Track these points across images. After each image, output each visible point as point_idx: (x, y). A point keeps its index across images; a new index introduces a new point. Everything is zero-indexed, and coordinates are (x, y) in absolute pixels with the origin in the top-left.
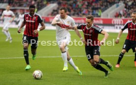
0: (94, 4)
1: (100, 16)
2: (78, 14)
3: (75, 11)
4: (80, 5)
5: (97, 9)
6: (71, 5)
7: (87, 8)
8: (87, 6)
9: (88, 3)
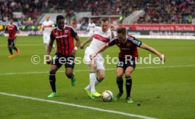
0: (183, 10)
1: (191, 23)
2: (167, 21)
3: (163, 18)
4: (169, 11)
5: (188, 15)
6: (158, 11)
7: (177, 14)
8: (177, 12)
9: (178, 9)
